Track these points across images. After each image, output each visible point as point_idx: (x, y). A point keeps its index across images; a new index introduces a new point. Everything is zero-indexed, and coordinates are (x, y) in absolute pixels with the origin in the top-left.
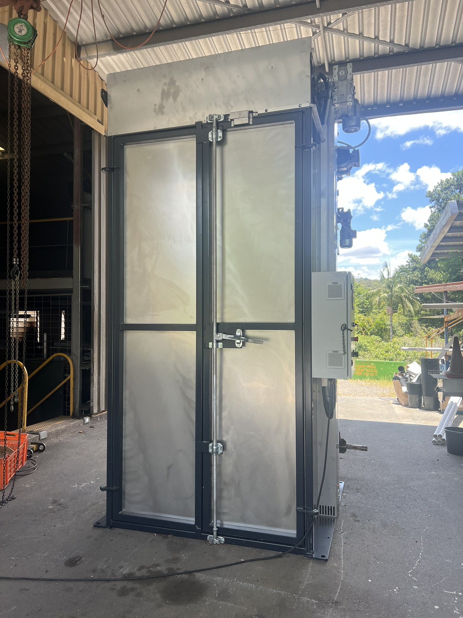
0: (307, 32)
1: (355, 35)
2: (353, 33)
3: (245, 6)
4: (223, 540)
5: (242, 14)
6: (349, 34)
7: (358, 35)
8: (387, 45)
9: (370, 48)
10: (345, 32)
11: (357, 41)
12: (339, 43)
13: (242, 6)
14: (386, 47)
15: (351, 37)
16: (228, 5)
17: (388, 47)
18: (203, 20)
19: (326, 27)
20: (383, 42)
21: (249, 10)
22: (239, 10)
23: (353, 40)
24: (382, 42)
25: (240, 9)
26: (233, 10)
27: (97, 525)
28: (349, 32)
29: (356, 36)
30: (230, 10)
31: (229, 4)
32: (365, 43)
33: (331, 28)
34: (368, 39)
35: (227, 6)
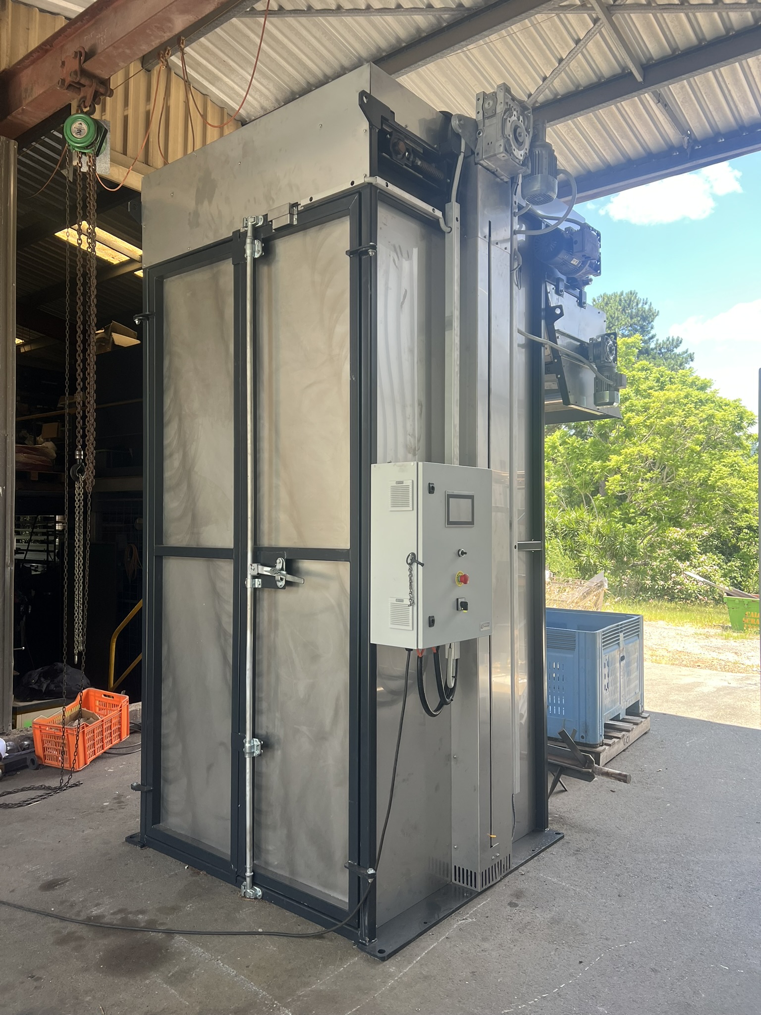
0: (584, 22)
1: (672, 7)
2: (667, 3)
3: (460, 5)
4: (260, 893)
5: (459, 19)
6: (661, 7)
7: (678, 5)
8: (743, 10)
9: (713, 22)
10: (653, 5)
11: (682, 15)
12: (649, 26)
13: (454, 7)
14: (745, 13)
15: (665, 11)
16: (432, 11)
17: (749, 14)
18: (404, 45)
19: (612, 5)
20: (734, 6)
21: (468, 9)
22: (453, 15)
23: (673, 15)
24: (731, 6)
25: (452, 13)
26: (443, 16)
27: (130, 839)
28: (658, 3)
29: (675, 7)
30: (439, 20)
31: (433, 9)
32: (699, 15)
33: (622, 5)
34: (702, 7)
35: (431, 13)
